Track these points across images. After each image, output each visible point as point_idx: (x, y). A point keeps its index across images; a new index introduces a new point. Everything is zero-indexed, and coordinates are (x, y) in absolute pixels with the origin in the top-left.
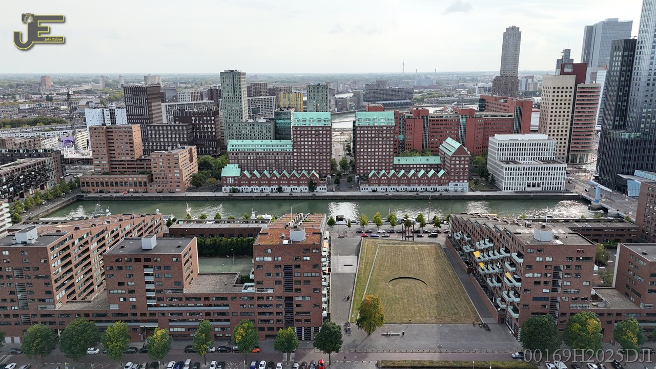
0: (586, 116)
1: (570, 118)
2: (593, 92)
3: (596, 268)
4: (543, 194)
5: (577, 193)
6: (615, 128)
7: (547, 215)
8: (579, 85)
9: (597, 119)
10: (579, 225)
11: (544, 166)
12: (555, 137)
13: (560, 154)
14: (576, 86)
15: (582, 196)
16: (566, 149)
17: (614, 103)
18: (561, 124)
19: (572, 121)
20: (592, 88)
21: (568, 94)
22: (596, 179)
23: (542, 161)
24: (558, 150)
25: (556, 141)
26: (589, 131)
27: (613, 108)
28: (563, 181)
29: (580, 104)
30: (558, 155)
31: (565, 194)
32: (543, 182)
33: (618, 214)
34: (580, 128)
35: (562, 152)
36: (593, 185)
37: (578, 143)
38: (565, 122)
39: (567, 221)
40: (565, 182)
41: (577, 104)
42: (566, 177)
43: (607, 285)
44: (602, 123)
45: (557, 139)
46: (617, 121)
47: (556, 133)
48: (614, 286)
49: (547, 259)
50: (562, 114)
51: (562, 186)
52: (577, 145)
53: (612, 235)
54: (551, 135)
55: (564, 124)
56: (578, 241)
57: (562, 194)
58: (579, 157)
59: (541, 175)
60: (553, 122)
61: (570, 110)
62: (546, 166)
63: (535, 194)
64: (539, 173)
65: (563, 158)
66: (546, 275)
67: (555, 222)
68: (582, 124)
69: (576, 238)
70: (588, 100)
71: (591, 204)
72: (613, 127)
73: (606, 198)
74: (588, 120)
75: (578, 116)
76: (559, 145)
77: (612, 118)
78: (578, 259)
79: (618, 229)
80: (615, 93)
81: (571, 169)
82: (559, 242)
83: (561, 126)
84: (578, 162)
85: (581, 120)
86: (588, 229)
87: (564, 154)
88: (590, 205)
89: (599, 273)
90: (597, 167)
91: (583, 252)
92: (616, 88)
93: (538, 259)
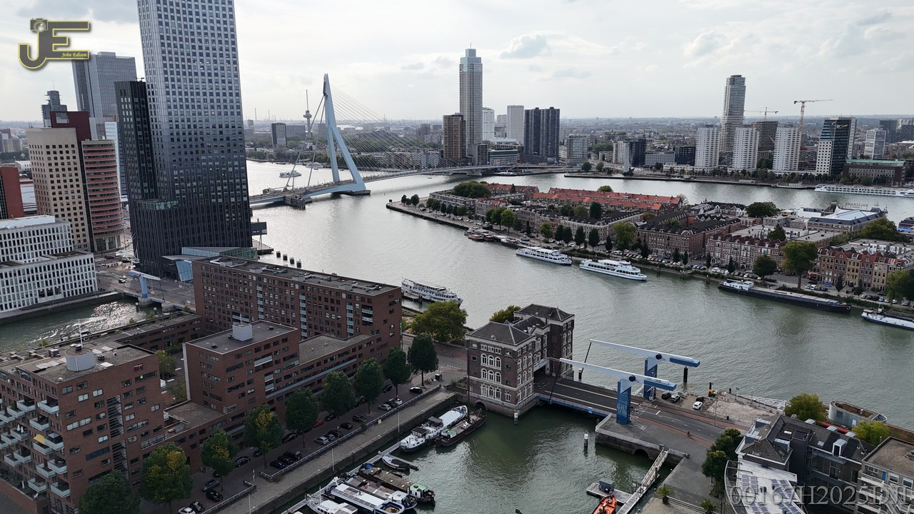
0: (104, 184)
1: (81, 188)
2: (106, 151)
3: (163, 383)
4: (67, 303)
5: (116, 291)
6: (145, 197)
7: (81, 332)
8: (83, 143)
9: (119, 187)
10: (129, 334)
11: (59, 262)
12: (67, 218)
13: (80, 241)
14: (79, 143)
15: (125, 293)
16: (87, 232)
17: (137, 165)
18: (70, 198)
19: (85, 193)
20: (102, 145)
21: (71, 155)
22: (138, 267)
23: (55, 255)
24: (75, 236)
25: (69, 224)
26: (113, 205)
27: (137, 171)
28: (92, 279)
29: (91, 168)
30: (76, 243)
31: (100, 296)
32: (64, 286)
33: (175, 307)
34: (99, 201)
35: (82, 238)
36: (135, 276)
37: (102, 223)
38: (76, 194)
39: (111, 332)
40: (95, 279)
41: (87, 169)
42: (96, 272)
43: (181, 400)
44: (127, 192)
45: (70, 220)
46: (146, 188)
47: (66, 212)
48: (189, 398)
49: (95, 393)
50: (68, 184)
51: (93, 285)
52: (102, 226)
53: (173, 336)
54: (60, 216)
55: (76, 198)
56: (133, 355)
57: (97, 297)
58: (107, 242)
59: (58, 275)
60: (57, 196)
61: (80, 177)
62: (62, 261)
63: (56, 305)
64: (54, 273)
65: (86, 246)
66: (98, 417)
67: (94, 338)
68: (102, 195)
69: (128, 353)
70: (101, 162)
71: (138, 302)
72: (143, 196)
73: (155, 289)
74: (107, 189)
75: (93, 185)
76: (75, 228)
77: (139, 185)
78: (138, 379)
79: (178, 326)
80: (135, 152)
81: (100, 260)
82: (106, 365)
83: (70, 201)
84: (108, 249)
85: (98, 190)
86: (142, 336)
87: (85, 241)
88: (137, 304)
89: (168, 388)
90: (134, 251)
91: (141, 368)
92: (135, 146)
93: (81, 398)
